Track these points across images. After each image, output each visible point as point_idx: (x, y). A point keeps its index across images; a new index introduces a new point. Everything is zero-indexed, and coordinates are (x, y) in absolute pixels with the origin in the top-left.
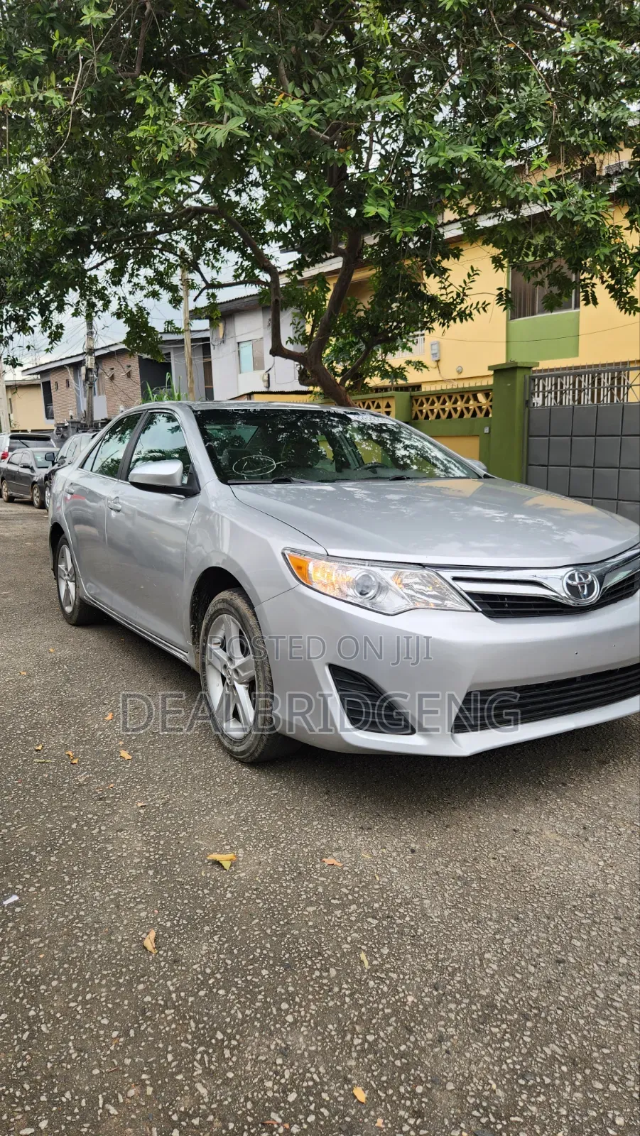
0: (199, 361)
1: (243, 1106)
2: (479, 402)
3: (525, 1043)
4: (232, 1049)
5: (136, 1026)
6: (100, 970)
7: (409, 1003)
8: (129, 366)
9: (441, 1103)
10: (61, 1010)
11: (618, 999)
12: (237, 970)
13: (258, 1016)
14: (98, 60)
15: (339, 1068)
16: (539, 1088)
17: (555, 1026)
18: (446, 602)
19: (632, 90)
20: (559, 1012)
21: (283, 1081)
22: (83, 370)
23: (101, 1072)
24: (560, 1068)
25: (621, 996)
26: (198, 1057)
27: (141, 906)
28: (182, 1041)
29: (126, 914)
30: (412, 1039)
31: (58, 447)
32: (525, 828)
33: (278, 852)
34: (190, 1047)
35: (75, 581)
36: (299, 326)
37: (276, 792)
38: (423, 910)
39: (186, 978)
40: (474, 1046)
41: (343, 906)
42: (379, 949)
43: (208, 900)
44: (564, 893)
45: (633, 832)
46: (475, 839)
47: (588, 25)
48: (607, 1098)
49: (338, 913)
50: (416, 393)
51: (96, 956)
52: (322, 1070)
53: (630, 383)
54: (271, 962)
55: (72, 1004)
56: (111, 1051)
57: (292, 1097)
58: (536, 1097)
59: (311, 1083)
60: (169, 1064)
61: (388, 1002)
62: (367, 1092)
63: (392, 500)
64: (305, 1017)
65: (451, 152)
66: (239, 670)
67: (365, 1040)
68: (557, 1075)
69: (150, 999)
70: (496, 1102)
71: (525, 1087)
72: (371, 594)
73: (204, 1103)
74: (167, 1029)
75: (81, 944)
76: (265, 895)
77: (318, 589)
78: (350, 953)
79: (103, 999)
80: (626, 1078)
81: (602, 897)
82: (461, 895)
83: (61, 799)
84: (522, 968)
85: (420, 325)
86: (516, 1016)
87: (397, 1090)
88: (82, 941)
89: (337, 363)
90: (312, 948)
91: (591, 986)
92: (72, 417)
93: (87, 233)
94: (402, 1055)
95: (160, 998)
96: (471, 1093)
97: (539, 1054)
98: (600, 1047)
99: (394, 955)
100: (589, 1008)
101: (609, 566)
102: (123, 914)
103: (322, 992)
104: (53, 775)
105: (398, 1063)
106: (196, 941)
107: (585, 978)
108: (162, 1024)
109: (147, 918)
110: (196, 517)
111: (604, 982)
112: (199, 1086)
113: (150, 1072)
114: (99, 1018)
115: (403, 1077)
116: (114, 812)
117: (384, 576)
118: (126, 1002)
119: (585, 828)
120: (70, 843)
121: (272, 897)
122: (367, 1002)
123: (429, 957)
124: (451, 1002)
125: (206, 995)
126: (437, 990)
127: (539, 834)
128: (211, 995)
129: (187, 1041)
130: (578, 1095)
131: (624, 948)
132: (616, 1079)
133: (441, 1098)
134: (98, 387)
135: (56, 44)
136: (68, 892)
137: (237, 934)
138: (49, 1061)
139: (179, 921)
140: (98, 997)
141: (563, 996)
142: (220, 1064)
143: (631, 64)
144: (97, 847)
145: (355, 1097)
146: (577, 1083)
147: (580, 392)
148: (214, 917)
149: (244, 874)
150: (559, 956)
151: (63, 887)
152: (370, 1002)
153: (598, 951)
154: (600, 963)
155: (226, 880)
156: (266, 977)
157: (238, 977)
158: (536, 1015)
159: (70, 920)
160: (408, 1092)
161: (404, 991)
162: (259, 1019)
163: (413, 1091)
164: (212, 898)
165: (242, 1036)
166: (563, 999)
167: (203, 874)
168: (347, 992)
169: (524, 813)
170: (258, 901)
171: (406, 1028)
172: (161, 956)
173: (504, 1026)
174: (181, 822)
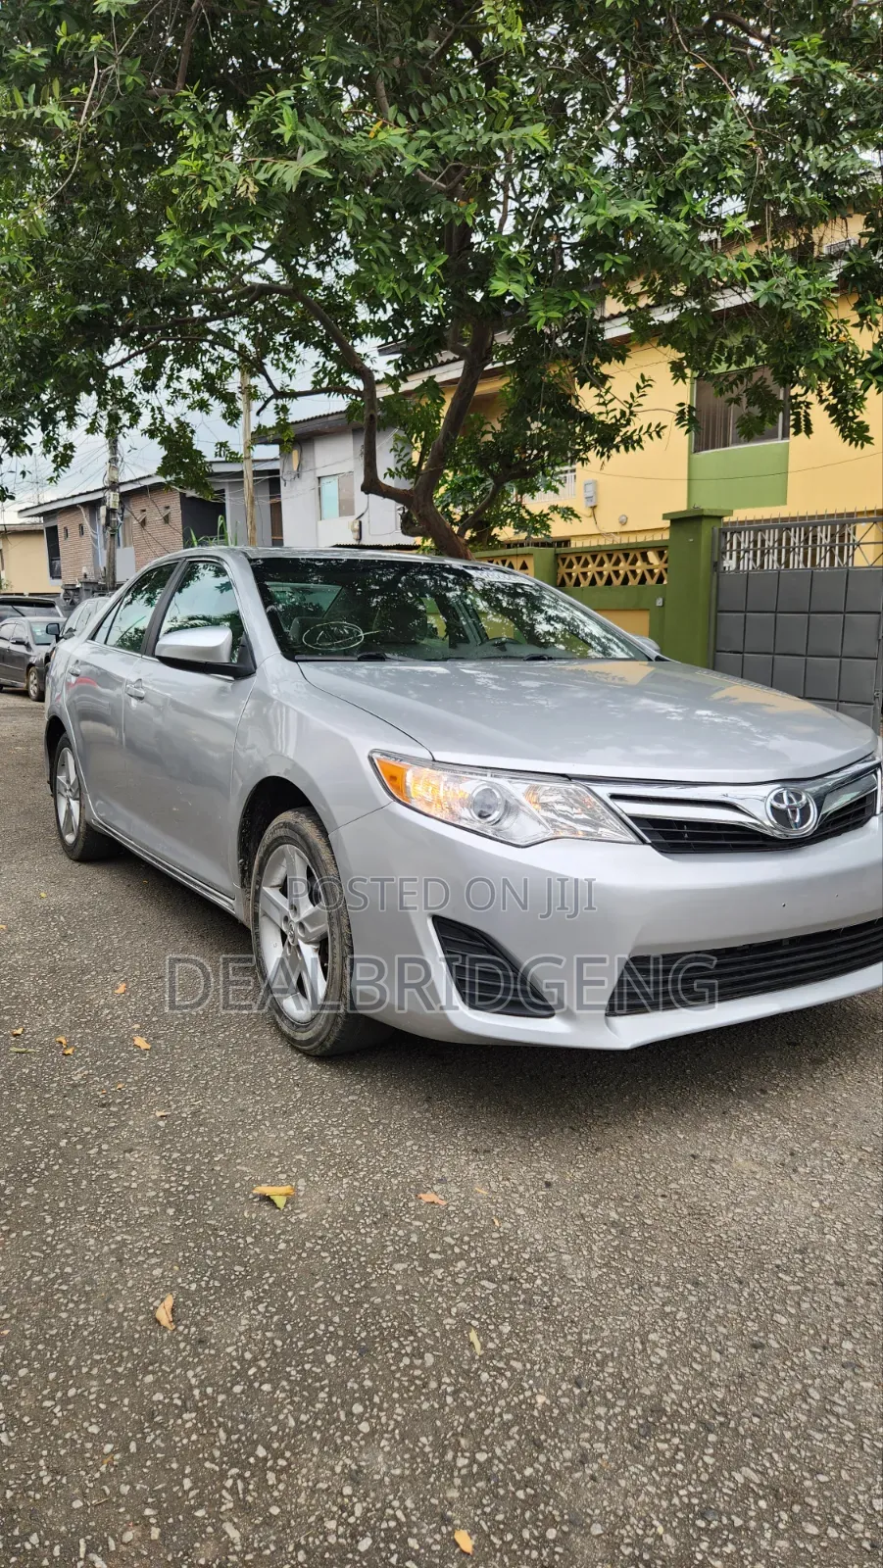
0: (265, 502)
1: (292, 1558)
2: (649, 563)
3: (706, 1465)
4: (279, 1472)
5: (139, 1436)
6: (91, 1354)
7: (539, 1405)
8: (168, 508)
9: (582, 1553)
10: (30, 1412)
11: (840, 1402)
12: (288, 1355)
13: (319, 1423)
14: (122, 67)
15: (434, 1501)
16: (726, 1533)
17: (749, 1441)
18: (600, 829)
19: (864, 131)
20: (756, 1420)
21: (352, 1520)
22: (103, 510)
23: (85, 1505)
24: (756, 1503)
25: (844, 1398)
26: (229, 1483)
27: (153, 1261)
28: (206, 1460)
29: (131, 1273)
30: (542, 1458)
31: (65, 616)
32: (708, 1154)
33: (355, 1183)
34: (217, 1468)
35: (79, 799)
36: (403, 454)
37: (355, 1098)
38: (561, 1270)
39: (215, 1366)
40: (632, 1469)
41: (446, 1263)
42: (497, 1326)
43: (252, 1252)
44: (763, 1247)
45: (860, 1160)
46: (636, 1169)
47: (806, 40)
48: (824, 1549)
49: (439, 1272)
50: (563, 550)
51: (85, 1333)
52: (409, 1503)
53: (857, 539)
54: (340, 1344)
55: (47, 1404)
56: (102, 1474)
57: (365, 1544)
58: (721, 1546)
59: (392, 1524)
60: (186, 1493)
61: (508, 1404)
62: (474, 1537)
63: (526, 688)
64: (388, 1425)
65: (614, 208)
66: (306, 924)
67: (473, 1460)
68: (752, 1514)
69: (161, 1398)
70: (663, 1553)
71: (706, 1530)
72: (495, 815)
73: (235, 1553)
74: (185, 1441)
75: (64, 1315)
76: (334, 1246)
77: (419, 808)
78: (454, 1332)
79: (92, 1397)
80: (852, 1519)
81: (817, 1253)
82: (617, 1249)
83: (46, 1104)
84: (703, 1355)
85: (569, 455)
86: (693, 1426)
87: (518, 1535)
88: (66, 1311)
89: (455, 507)
90: (400, 1323)
91: (801, 1382)
92: (85, 576)
93: (106, 314)
94: (528, 1483)
95: (176, 1395)
96: (627, 1541)
97: (726, 1483)
98: (814, 1472)
99: (518, 1335)
100: (800, 1415)
101: (829, 784)
102: (128, 1271)
103: (412, 1388)
104: (36, 1071)
105: (521, 1494)
106: (232, 1312)
107: (794, 1370)
108: (178, 1435)
109: (163, 1277)
110: (248, 706)
111: (819, 1375)
112: (228, 1527)
113: (156, 1506)
114: (86, 1424)
115: (528, 1515)
116: (122, 1125)
117: (513, 791)
118: (126, 1401)
119: (792, 1154)
120: (56, 1167)
121: (345, 1249)
122: (478, 1404)
123: (569, 1338)
124: (599, 1404)
125: (243, 1392)
126: (579, 1387)
127: (728, 1162)
128: (252, 1392)
129: (213, 1460)
130: (783, 1544)
131: (848, 1327)
132: (837, 1519)
133: (582, 1547)
134: (124, 534)
135: (62, 42)
136: (49, 1239)
137: (292, 1301)
138: (9, 1487)
139: (208, 1283)
140: (86, 1394)
141: (762, 1397)
142: (260, 1495)
143: (865, 95)
144: (95, 1174)
145: (457, 1545)
146: (781, 1526)
147: (788, 552)
148: (260, 1277)
149: (305, 1215)
150: (755, 1338)
151: (42, 1232)
152: (482, 1403)
153: (812, 1332)
154: (814, 1349)
155: (278, 1224)
156: (332, 1365)
157: (290, 1365)
158: (721, 1424)
159: (50, 1280)
160: (535, 1538)
161: (531, 1388)
162: (319, 1428)
163: (543, 1536)
164: (258, 1250)
165: (294, 1454)
166: (761, 1401)
167: (246, 1214)
168: (449, 1389)
169: (706, 1132)
170: (323, 1254)
171: (534, 1441)
172: (181, 1333)
173: (676, 1441)
174: (217, 1140)
